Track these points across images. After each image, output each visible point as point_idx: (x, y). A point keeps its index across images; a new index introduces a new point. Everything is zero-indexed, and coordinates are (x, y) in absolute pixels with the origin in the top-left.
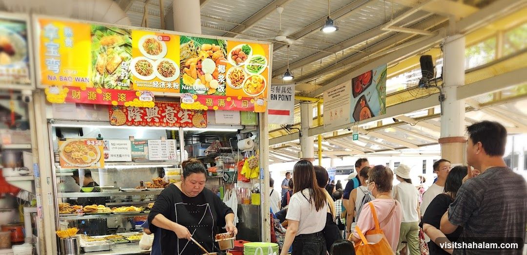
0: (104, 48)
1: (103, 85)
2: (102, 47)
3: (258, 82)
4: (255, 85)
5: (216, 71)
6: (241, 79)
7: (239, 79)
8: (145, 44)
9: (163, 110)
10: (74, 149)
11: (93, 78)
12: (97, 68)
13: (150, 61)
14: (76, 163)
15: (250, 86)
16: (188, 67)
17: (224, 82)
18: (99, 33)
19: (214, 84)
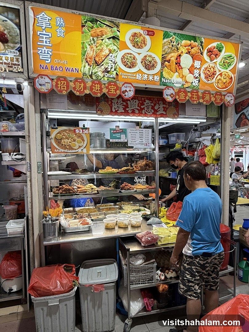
0: (93, 40)
1: (91, 76)
2: (91, 38)
3: (227, 78)
4: (225, 81)
5: (193, 66)
6: (213, 74)
7: (212, 74)
8: (132, 37)
9: (142, 103)
10: (64, 137)
11: (82, 69)
12: (86, 59)
13: (135, 54)
14: (65, 149)
15: (220, 81)
16: (169, 61)
17: (198, 76)
18: (89, 24)
19: (190, 78)
